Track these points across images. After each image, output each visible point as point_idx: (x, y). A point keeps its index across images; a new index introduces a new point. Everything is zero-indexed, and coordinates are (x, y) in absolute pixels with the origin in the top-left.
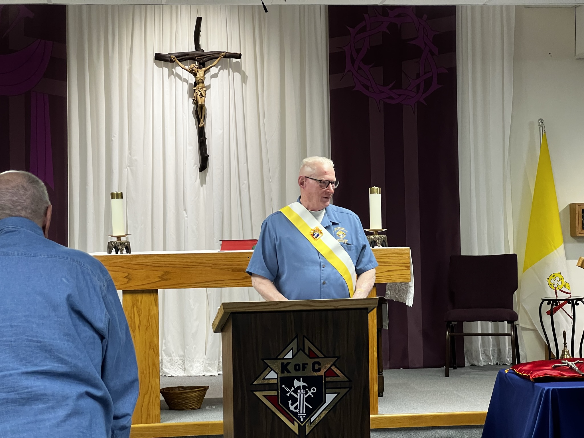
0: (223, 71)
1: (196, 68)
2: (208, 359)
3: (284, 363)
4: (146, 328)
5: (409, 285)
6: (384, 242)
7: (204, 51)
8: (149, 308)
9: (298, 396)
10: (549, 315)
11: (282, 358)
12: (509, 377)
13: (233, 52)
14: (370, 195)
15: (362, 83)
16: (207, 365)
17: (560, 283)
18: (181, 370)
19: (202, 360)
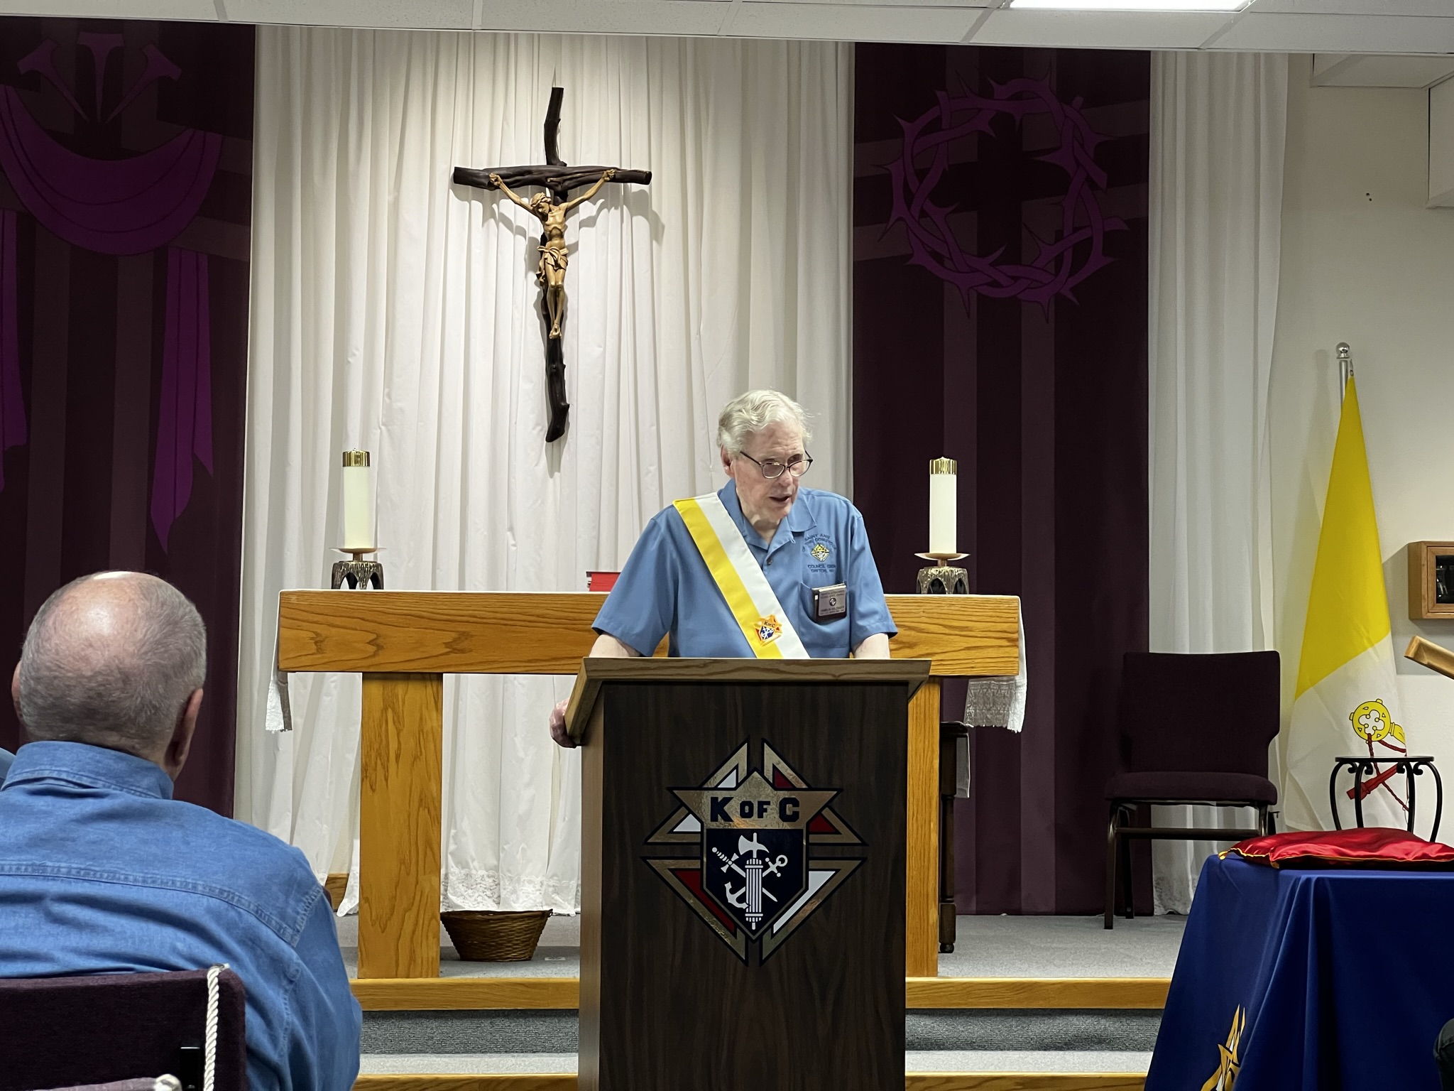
0: (609, 211)
1: (545, 202)
2: (555, 875)
3: (717, 798)
4: (413, 760)
5: (1016, 683)
6: (961, 585)
7: (565, 165)
8: (421, 714)
9: (745, 872)
10: (1354, 800)
11: (713, 786)
12: (1227, 867)
13: (632, 169)
14: (931, 475)
15: (929, 249)
16: (551, 889)
17: (1380, 725)
18: (491, 900)
19: (540, 879)
